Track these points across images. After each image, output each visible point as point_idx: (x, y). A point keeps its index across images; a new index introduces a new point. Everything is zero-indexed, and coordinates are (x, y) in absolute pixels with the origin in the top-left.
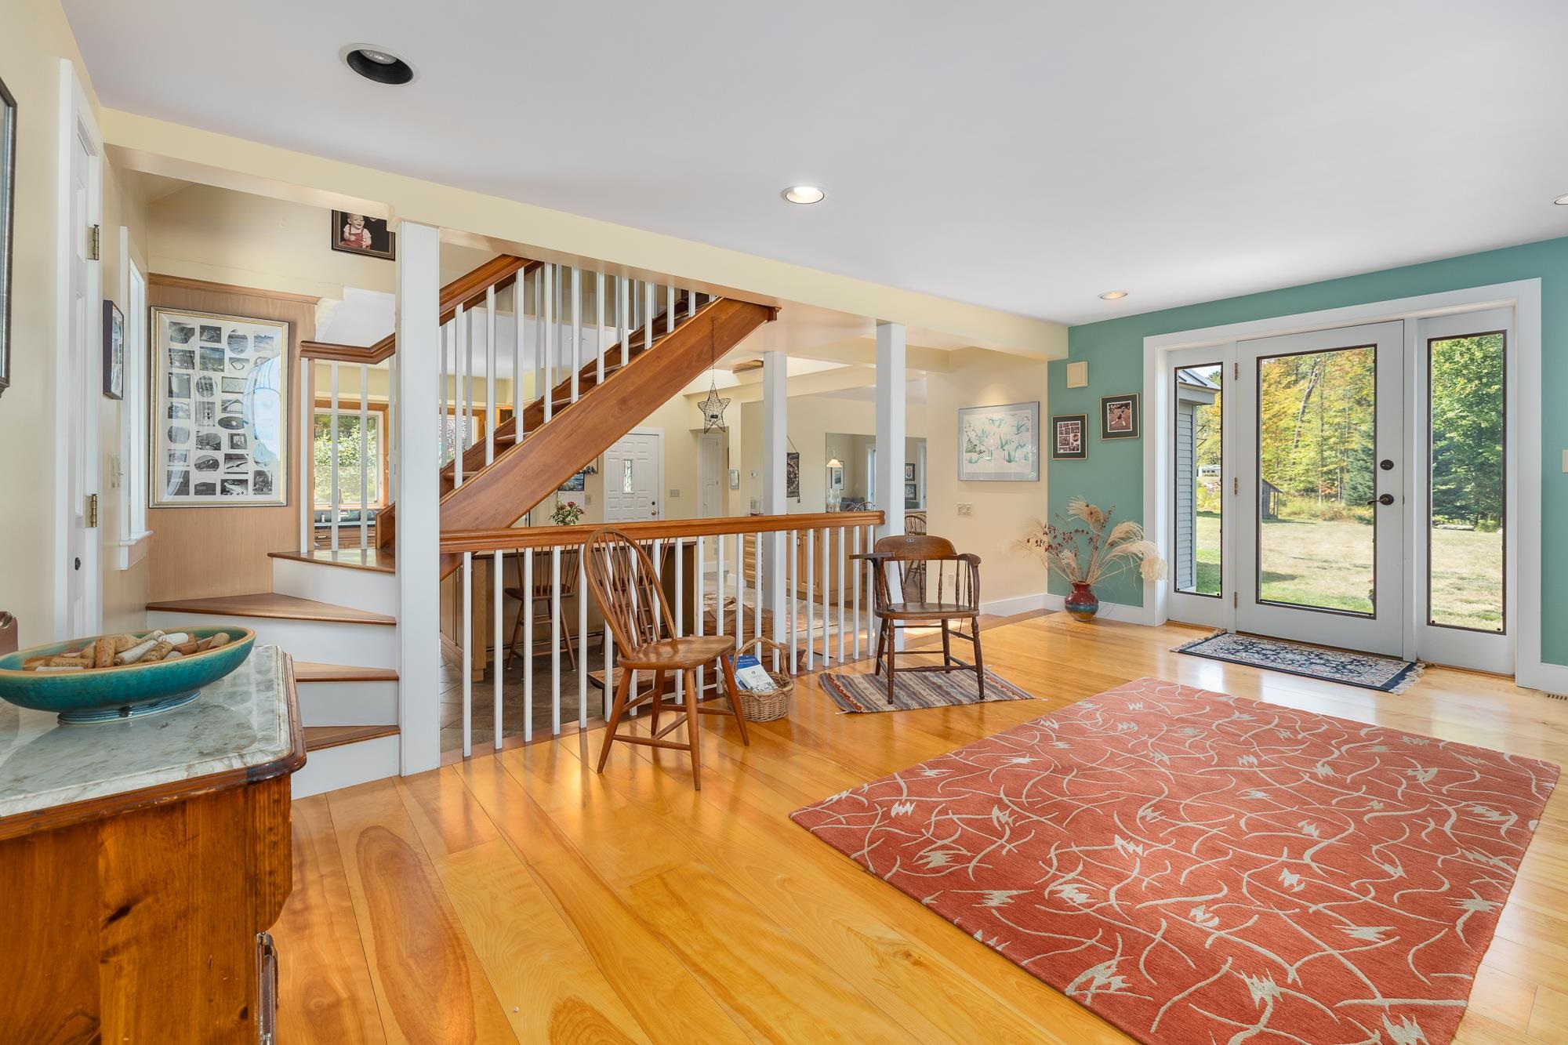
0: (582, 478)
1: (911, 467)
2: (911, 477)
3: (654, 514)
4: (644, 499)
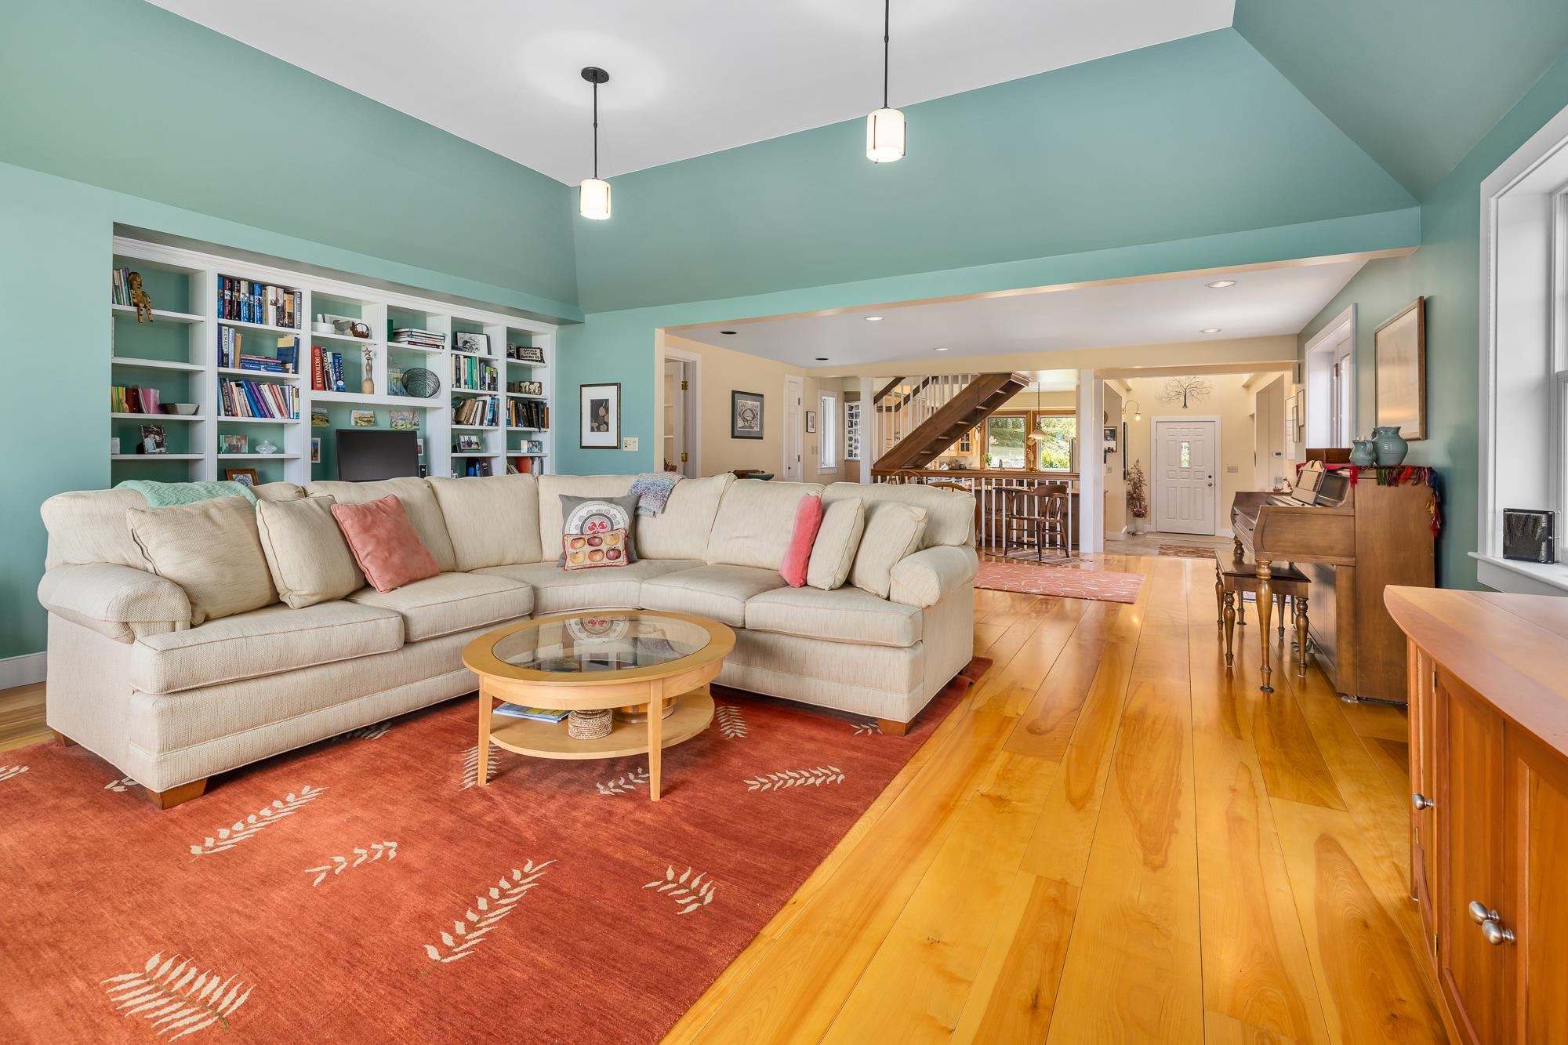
3: (1210, 485)
4: (1201, 473)
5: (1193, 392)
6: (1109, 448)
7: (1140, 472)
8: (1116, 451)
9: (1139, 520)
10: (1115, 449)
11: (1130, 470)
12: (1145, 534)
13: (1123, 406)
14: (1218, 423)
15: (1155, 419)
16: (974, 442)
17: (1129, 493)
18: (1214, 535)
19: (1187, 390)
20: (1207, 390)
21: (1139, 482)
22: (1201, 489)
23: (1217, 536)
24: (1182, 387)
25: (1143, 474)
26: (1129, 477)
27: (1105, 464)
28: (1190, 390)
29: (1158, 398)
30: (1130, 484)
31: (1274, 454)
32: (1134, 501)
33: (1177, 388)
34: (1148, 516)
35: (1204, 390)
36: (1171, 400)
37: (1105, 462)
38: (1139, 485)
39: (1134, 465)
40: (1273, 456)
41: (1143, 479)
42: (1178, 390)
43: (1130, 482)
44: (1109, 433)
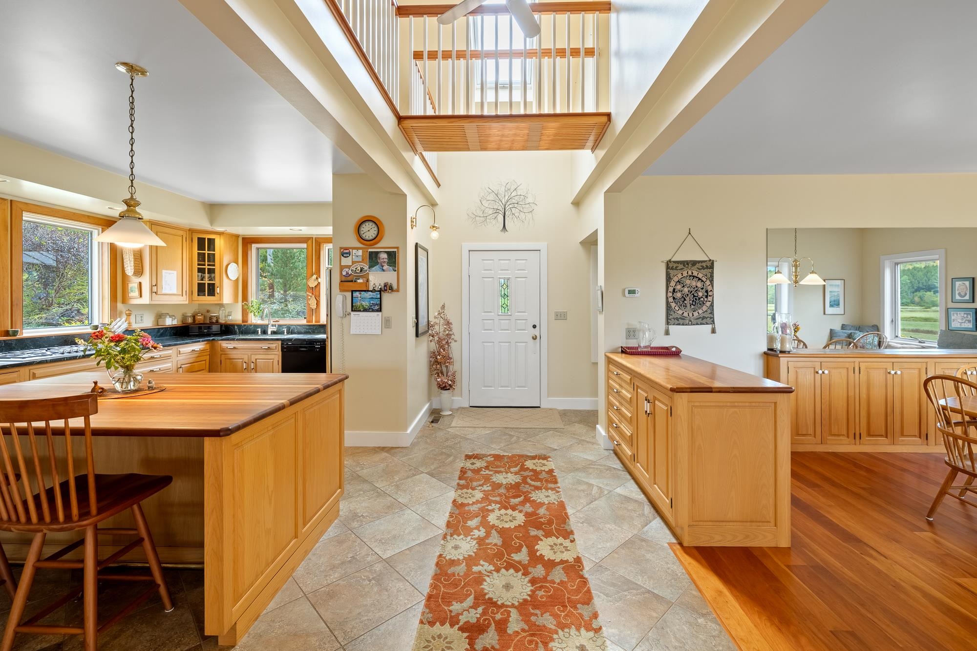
0: (379, 296)
1: (967, 283)
2: (967, 297)
3: (535, 338)
4: (524, 321)
5: (513, 210)
6: (386, 285)
7: (448, 323)
8: (398, 290)
9: (446, 394)
11: (433, 321)
12: (454, 412)
13: (411, 216)
14: (544, 252)
15: (467, 246)
16: (225, 280)
17: (432, 355)
18: (539, 407)
19: (506, 206)
20: (530, 200)
21: (444, 337)
22: (524, 344)
23: (543, 409)
24: (500, 203)
25: (451, 326)
26: (430, 332)
27: (380, 313)
28: (511, 206)
29: (471, 217)
30: (431, 341)
31: (627, 292)
32: (438, 366)
33: (494, 204)
34: (457, 387)
35: (526, 203)
36: (488, 220)
37: (380, 310)
38: (444, 343)
39: (436, 314)
40: (624, 295)
41: (450, 333)
42: (496, 207)
43: (431, 338)
44: (386, 257)
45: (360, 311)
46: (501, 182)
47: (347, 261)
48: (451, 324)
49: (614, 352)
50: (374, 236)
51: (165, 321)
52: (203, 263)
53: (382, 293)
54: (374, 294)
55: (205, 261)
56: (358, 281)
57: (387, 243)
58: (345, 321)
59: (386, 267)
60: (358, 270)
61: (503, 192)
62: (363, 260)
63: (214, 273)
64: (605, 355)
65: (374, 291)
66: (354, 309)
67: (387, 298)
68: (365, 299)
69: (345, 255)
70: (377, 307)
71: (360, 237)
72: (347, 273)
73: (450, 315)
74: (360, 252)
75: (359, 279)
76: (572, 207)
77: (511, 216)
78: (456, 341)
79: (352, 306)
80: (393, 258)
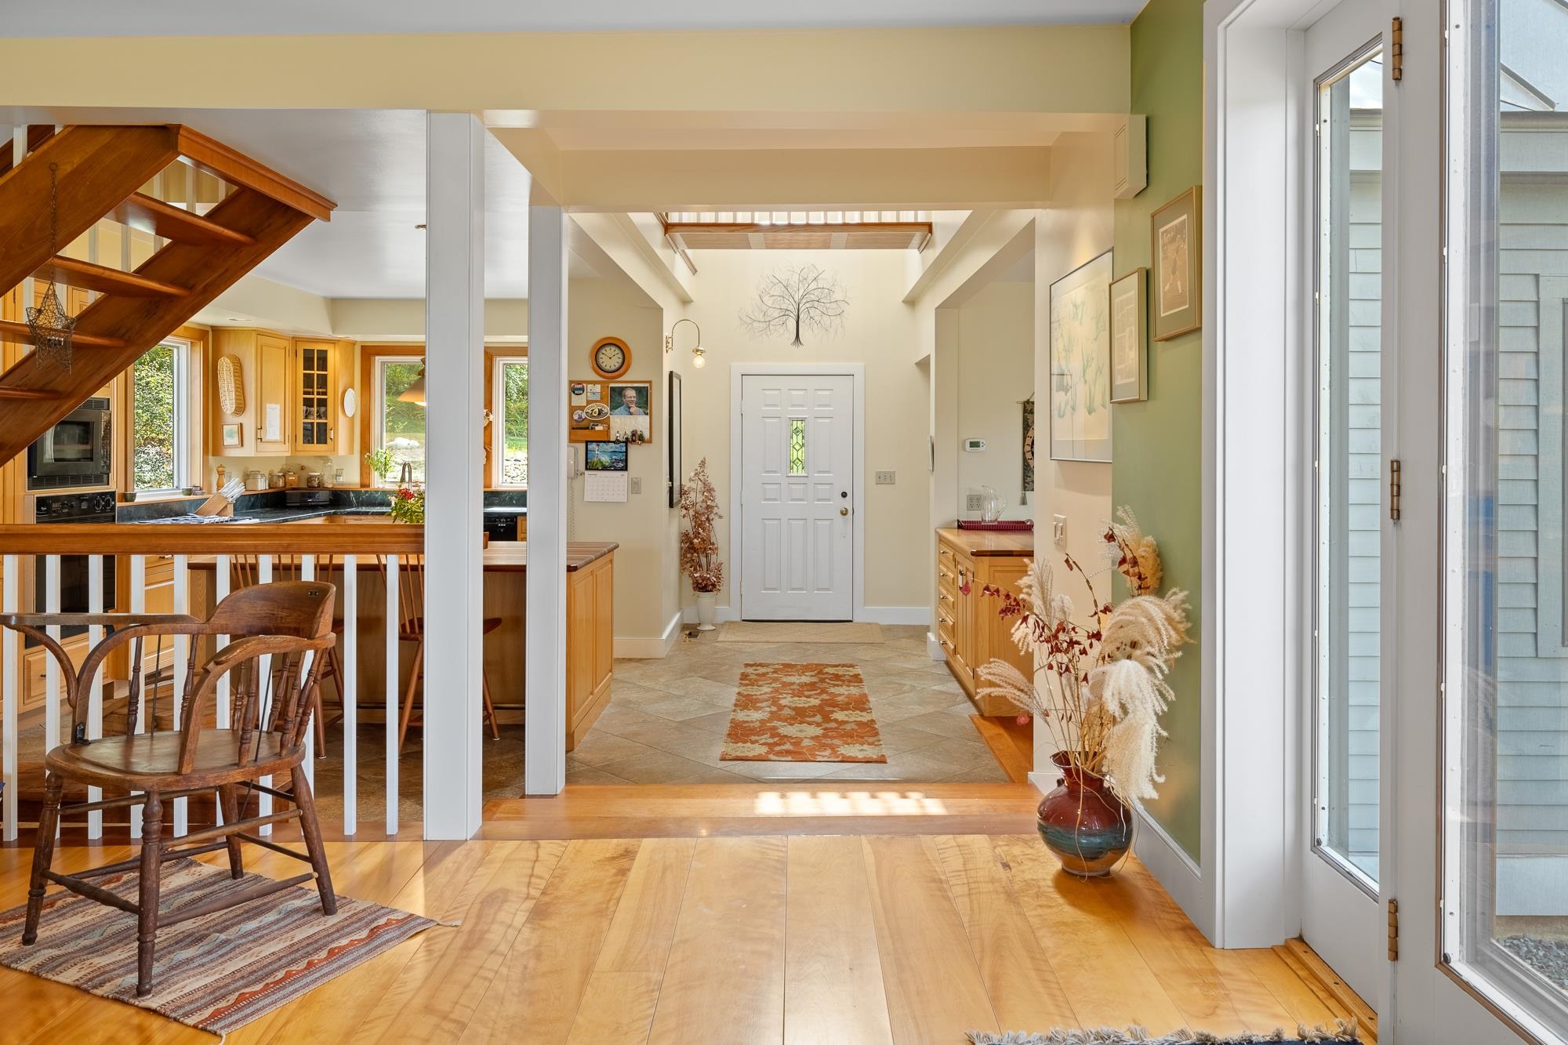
0: (624, 449)
3: (844, 513)
4: (827, 487)
5: (812, 311)
6: (634, 434)
7: (709, 490)
8: (650, 441)
9: (706, 598)
10: (646, 435)
11: (687, 485)
12: (719, 627)
13: (666, 333)
14: (860, 379)
15: (739, 367)
16: (341, 418)
17: (686, 538)
18: (851, 621)
19: (801, 306)
20: (838, 296)
21: (703, 511)
22: (828, 522)
23: (856, 623)
24: (791, 299)
25: (714, 494)
26: (683, 502)
27: (625, 473)
28: (808, 305)
29: (746, 322)
30: (684, 516)
31: (968, 445)
32: (696, 554)
33: (782, 301)
34: (723, 588)
35: (832, 300)
36: (771, 327)
37: (625, 468)
38: (703, 519)
39: (692, 474)
40: (964, 449)
41: (713, 504)
42: (784, 306)
43: (684, 512)
44: (635, 395)
45: (598, 469)
46: (793, 267)
47: (579, 400)
48: (713, 490)
49: (947, 527)
50: (618, 365)
51: (256, 484)
52: (311, 390)
53: (629, 444)
54: (618, 446)
55: (313, 388)
56: (597, 428)
57: (634, 375)
58: (577, 483)
59: (634, 409)
60: (595, 413)
61: (795, 282)
62: (602, 398)
63: (326, 406)
64: (936, 532)
65: (617, 442)
66: (590, 466)
67: (634, 451)
68: (603, 455)
69: (576, 392)
70: (621, 465)
71: (598, 367)
72: (580, 417)
73: (715, 479)
74: (598, 388)
75: (597, 425)
76: (904, 309)
77: (807, 321)
78: (720, 517)
79: (587, 463)
80: (644, 396)
